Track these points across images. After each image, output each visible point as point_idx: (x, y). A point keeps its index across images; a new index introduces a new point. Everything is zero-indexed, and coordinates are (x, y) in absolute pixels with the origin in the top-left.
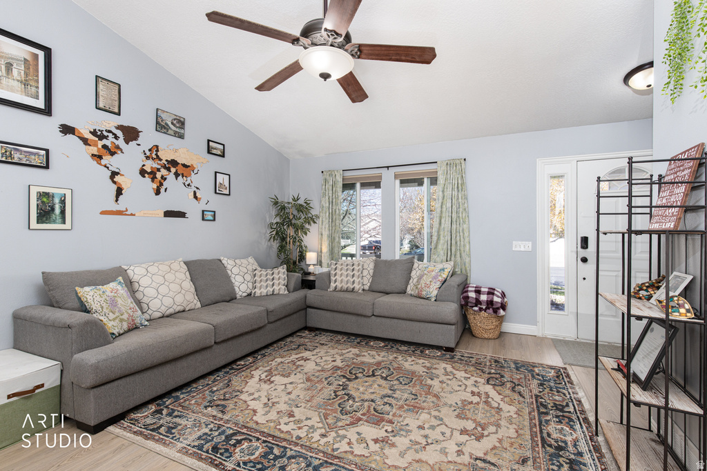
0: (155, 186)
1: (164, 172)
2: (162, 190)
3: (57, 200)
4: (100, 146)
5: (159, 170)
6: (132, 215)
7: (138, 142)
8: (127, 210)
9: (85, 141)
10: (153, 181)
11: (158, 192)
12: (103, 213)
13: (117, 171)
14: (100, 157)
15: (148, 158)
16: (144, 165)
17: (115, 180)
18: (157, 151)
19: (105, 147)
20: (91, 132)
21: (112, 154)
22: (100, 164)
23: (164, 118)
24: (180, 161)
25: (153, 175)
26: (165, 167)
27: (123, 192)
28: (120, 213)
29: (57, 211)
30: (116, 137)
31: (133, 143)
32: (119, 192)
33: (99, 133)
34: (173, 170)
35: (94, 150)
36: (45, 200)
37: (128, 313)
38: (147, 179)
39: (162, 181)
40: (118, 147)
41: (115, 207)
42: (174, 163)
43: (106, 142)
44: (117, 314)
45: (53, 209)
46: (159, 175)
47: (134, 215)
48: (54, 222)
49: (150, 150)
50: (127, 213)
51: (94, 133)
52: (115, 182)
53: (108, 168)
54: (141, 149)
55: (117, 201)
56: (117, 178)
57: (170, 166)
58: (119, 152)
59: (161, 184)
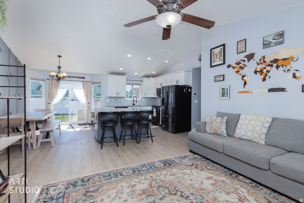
0: (262, 77)
1: (268, 68)
2: (267, 78)
3: (226, 90)
4: (238, 68)
5: (265, 68)
6: (251, 92)
7: (253, 59)
8: (248, 91)
9: (234, 68)
10: (261, 75)
11: (264, 80)
12: (239, 93)
13: (244, 75)
14: (238, 72)
15: (258, 64)
16: (256, 69)
17: (243, 79)
18: (264, 58)
19: (240, 67)
20: (236, 64)
21: (242, 69)
22: (238, 74)
23: (267, 40)
24: (280, 58)
25: (261, 72)
26: (269, 65)
27: (247, 83)
28: (245, 92)
29: (226, 93)
30: (244, 61)
31: (252, 61)
32: (245, 83)
33: (238, 63)
34: (275, 65)
35: (236, 70)
36: (223, 90)
37: (215, 128)
38: (258, 74)
39: (267, 73)
40: (245, 65)
41: (244, 90)
42: (276, 61)
43: (241, 65)
44: (210, 126)
45: (225, 93)
46: (265, 71)
47: (252, 92)
48: (225, 97)
49: (260, 60)
50: (248, 92)
51: (237, 64)
52: (243, 80)
53: (241, 75)
54: (255, 61)
55: (244, 87)
56: (244, 78)
57: (272, 63)
58: (245, 67)
59: (266, 75)
